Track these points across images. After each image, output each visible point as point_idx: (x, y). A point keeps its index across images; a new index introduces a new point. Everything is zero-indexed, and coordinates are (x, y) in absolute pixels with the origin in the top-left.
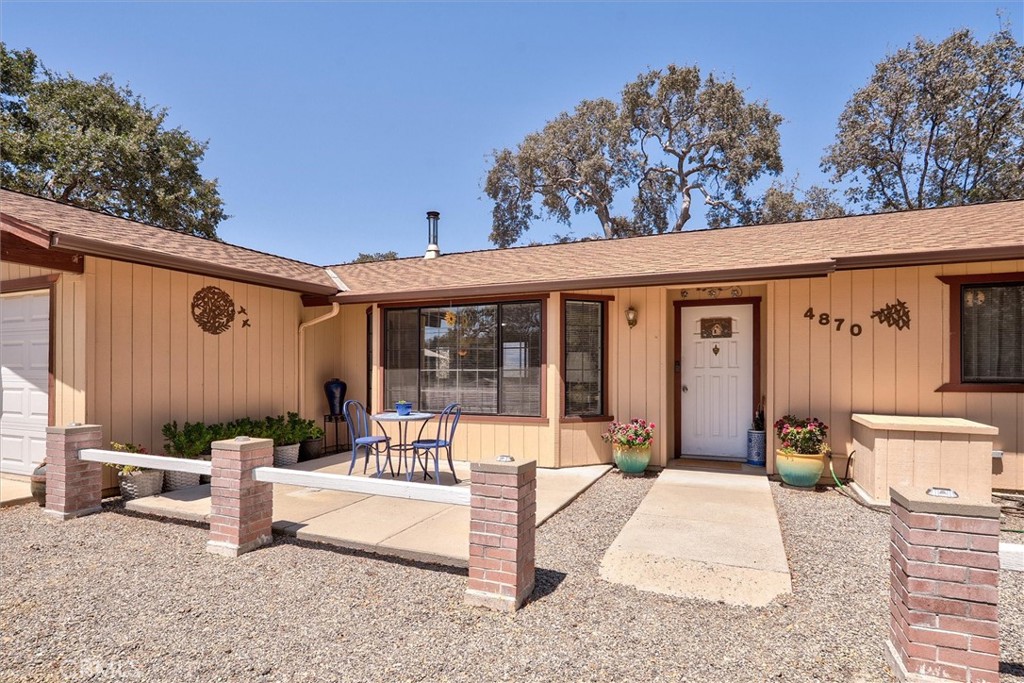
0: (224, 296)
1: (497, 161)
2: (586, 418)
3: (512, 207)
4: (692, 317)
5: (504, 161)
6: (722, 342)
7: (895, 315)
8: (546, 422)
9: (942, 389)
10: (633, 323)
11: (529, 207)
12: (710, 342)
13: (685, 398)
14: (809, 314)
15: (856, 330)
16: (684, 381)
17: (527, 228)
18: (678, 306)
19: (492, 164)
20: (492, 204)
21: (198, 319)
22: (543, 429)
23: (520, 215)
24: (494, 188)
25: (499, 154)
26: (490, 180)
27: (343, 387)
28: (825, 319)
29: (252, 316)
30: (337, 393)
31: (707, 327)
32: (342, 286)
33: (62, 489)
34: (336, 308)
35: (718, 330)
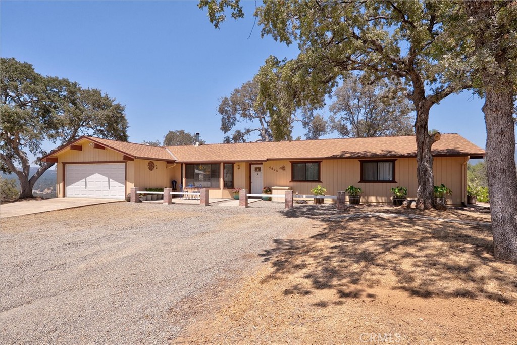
0: (153, 162)
1: (222, 101)
2: (228, 188)
3: (229, 118)
4: (253, 167)
5: (225, 102)
6: (259, 172)
7: (283, 168)
8: (220, 189)
9: (290, 182)
10: (239, 168)
11: (235, 118)
12: (257, 172)
13: (252, 184)
14: (270, 168)
15: (277, 171)
16: (252, 181)
17: (235, 125)
18: (250, 164)
19: (220, 103)
20: (221, 116)
21: (149, 168)
22: (220, 191)
23: (231, 120)
24: (221, 111)
25: (223, 99)
26: (220, 108)
27: (176, 182)
28: (272, 169)
29: (158, 167)
30: (175, 183)
31: (256, 169)
32: (176, 159)
33: (134, 198)
34: (175, 164)
35: (258, 170)
